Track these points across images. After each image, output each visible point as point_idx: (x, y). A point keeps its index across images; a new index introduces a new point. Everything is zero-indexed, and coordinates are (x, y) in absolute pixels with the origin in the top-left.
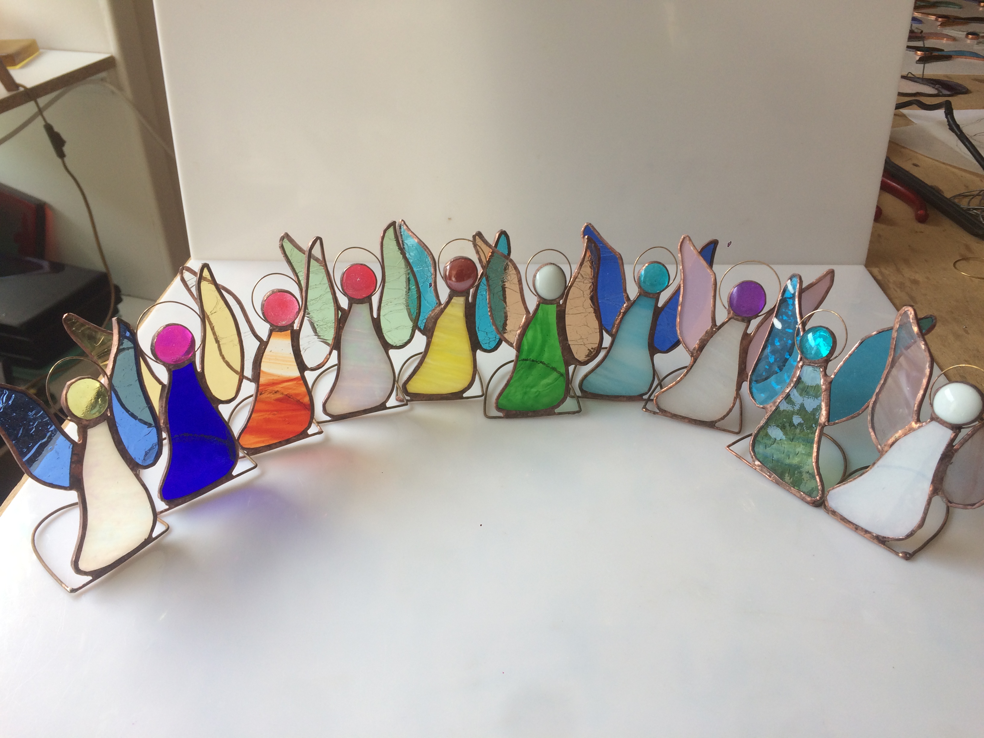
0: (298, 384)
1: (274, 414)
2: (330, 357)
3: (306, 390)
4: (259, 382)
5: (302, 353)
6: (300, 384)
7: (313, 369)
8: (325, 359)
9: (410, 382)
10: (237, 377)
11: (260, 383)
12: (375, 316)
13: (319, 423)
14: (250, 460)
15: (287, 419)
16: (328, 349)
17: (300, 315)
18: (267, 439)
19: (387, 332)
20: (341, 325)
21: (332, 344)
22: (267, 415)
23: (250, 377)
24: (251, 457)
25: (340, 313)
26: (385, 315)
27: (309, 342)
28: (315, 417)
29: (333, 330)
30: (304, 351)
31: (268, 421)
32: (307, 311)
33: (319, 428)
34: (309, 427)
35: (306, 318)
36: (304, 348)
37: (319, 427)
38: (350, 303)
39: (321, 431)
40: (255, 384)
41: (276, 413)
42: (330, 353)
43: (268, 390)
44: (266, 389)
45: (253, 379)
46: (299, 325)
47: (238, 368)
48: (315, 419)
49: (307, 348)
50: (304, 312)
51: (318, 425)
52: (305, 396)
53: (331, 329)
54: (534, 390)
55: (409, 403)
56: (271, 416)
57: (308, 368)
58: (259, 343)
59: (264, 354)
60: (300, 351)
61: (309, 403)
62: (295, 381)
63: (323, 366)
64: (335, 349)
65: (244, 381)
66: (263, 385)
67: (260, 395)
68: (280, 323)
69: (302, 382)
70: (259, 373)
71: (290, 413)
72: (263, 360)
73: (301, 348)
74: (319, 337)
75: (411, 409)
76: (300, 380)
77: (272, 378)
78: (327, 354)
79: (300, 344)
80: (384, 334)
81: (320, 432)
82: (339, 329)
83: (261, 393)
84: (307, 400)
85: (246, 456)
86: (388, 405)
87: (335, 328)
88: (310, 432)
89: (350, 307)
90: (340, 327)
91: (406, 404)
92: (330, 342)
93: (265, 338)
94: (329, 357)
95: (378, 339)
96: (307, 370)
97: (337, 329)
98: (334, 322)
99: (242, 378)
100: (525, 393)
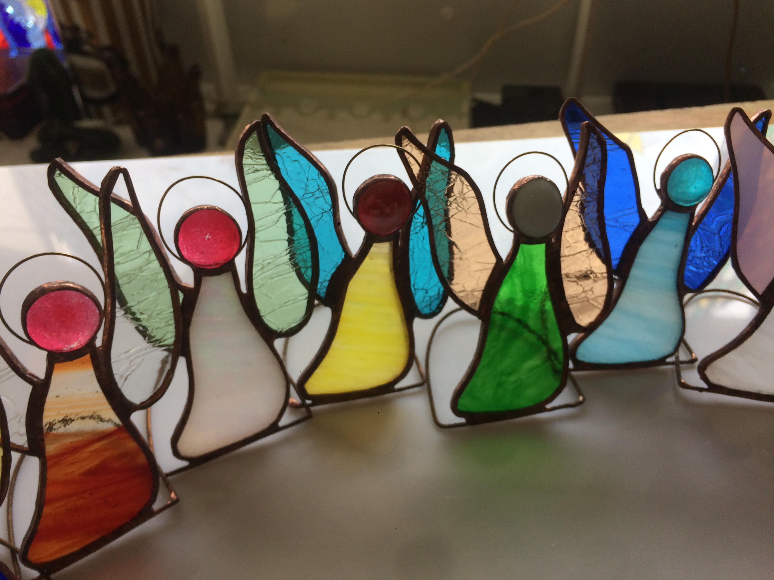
1: (84, 498)
5: (120, 385)
6: (124, 438)
9: (310, 380)
11: (47, 455)
12: (244, 289)
15: (110, 499)
20: (186, 316)
22: (71, 503)
23: (24, 446)
25: (181, 296)
26: (260, 286)
28: (159, 470)
30: (123, 380)
31: (75, 511)
34: (153, 499)
36: (121, 375)
38: (197, 275)
40: (38, 457)
45: (31, 449)
46: (105, 338)
49: (128, 374)
54: (513, 378)
56: (79, 503)
58: (30, 388)
60: (116, 384)
62: (113, 435)
64: (181, 356)
66: (53, 457)
68: (66, 347)
69: (127, 433)
70: (42, 437)
71: (114, 489)
73: (117, 378)
79: (114, 372)
80: (263, 318)
82: (183, 322)
84: (142, 459)
86: (281, 423)
88: (156, 506)
89: (198, 282)
90: (183, 318)
93: (41, 375)
95: (253, 327)
98: (172, 311)
100: (499, 385)
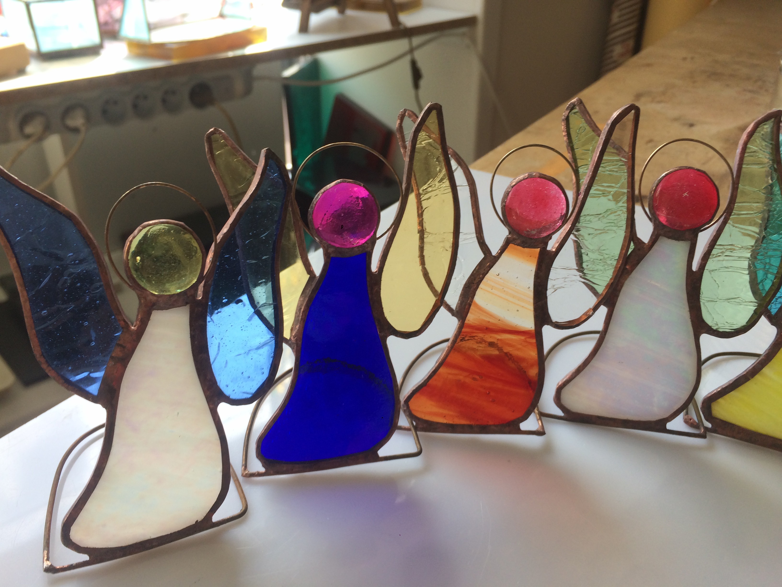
0: (527, 342)
1: (474, 379)
2: (593, 314)
3: (537, 356)
4: (465, 320)
5: (549, 292)
6: (530, 343)
7: (559, 326)
8: (584, 314)
9: (721, 400)
10: (432, 300)
11: (466, 322)
12: (695, 267)
13: (542, 415)
14: (415, 439)
15: (492, 394)
16: (593, 300)
17: (564, 230)
18: (451, 413)
19: (708, 301)
20: (627, 267)
21: (602, 294)
22: (462, 377)
23: (454, 307)
24: (418, 433)
26: (713, 271)
27: (565, 278)
28: (538, 404)
29: (612, 270)
30: (553, 290)
31: (462, 386)
32: (577, 224)
33: (540, 424)
34: (525, 417)
35: (572, 236)
36: (554, 286)
37: (540, 422)
38: (656, 233)
39: (541, 430)
40: (459, 321)
41: (478, 377)
42: (595, 308)
43: (476, 338)
44: (475, 335)
45: (457, 312)
46: (557, 245)
47: (439, 286)
48: (538, 408)
49: (560, 288)
50: (572, 225)
51: (540, 419)
52: (532, 366)
53: (610, 267)
55: (708, 434)
56: (468, 380)
57: (551, 321)
58: (482, 256)
59: (486, 276)
60: (546, 289)
61: (536, 379)
62: (523, 336)
63: (578, 325)
64: (604, 305)
65: (443, 310)
66: (470, 326)
67: (461, 340)
69: (534, 341)
70: (470, 305)
71: (499, 386)
72: (481, 286)
73: (550, 284)
74: (584, 276)
75: (710, 448)
76: (531, 337)
77: (487, 319)
78: (590, 309)
79: (550, 277)
80: (702, 304)
81: (540, 433)
82: (622, 272)
83: (464, 338)
84: (534, 371)
85: (412, 429)
86: (670, 426)
87: (616, 267)
88: (524, 426)
89: (654, 239)
90: (625, 269)
91: (703, 436)
92: (601, 289)
93: (494, 251)
94: (591, 313)
95: (687, 309)
96: (548, 325)
97: (618, 271)
98: (617, 258)
99: (439, 304)
